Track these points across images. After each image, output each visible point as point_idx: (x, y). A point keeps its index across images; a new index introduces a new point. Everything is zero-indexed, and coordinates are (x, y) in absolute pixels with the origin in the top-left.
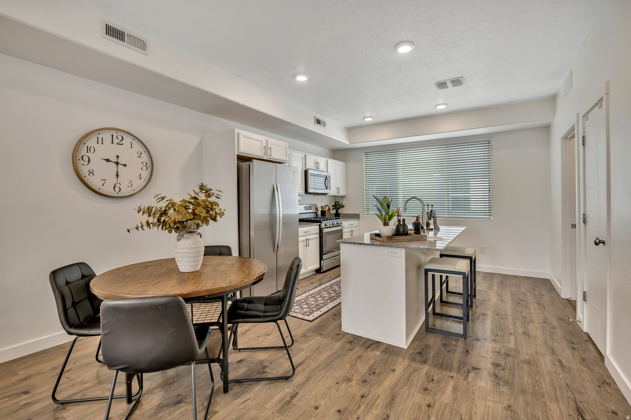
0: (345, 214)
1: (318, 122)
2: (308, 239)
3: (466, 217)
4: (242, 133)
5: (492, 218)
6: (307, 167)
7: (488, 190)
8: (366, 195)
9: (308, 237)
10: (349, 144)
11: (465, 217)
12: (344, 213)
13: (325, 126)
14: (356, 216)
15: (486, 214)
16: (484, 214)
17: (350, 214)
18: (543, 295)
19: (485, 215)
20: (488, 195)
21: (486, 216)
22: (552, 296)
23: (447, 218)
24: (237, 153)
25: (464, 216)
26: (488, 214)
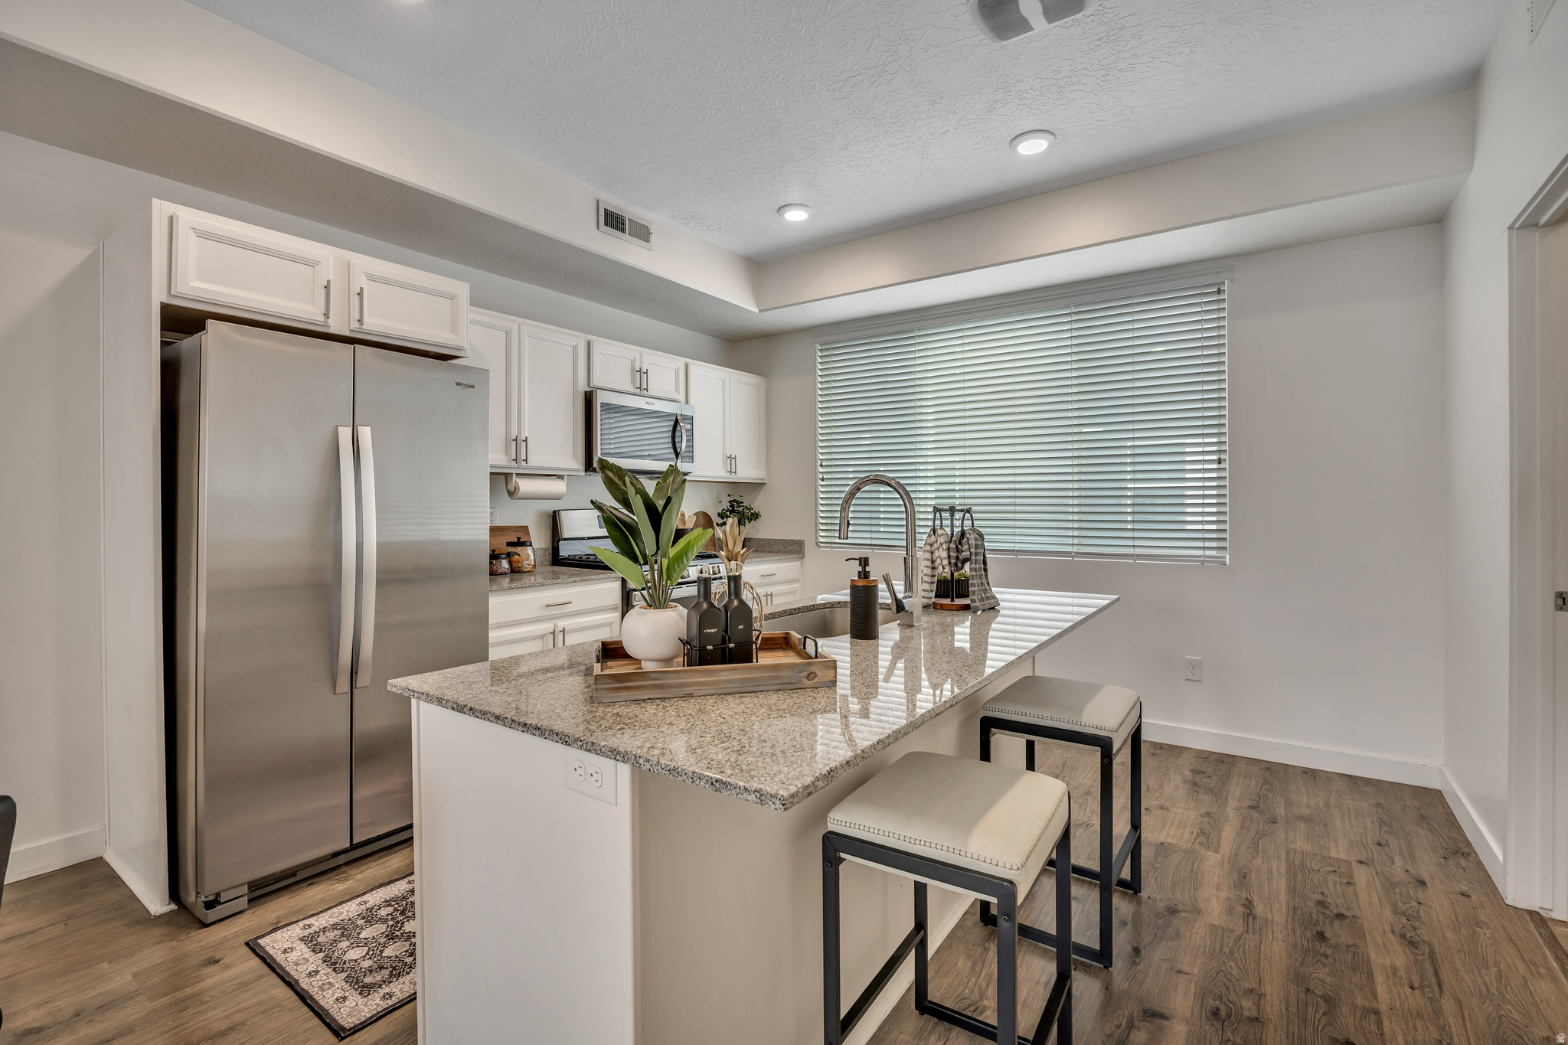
0: (762, 540)
1: (614, 221)
2: (563, 631)
3: (1138, 555)
4: (189, 217)
5: (1228, 557)
6: (596, 381)
7: (1215, 457)
8: (823, 479)
9: (562, 624)
10: (757, 311)
11: (1133, 555)
12: (760, 536)
13: (648, 241)
14: (793, 549)
15: (1208, 544)
16: (1200, 544)
17: (776, 541)
18: (1422, 883)
19: (1204, 548)
20: (1214, 475)
21: (1207, 553)
22: (1465, 889)
23: (1073, 557)
24: (159, 296)
25: (1130, 551)
26: (1214, 544)
